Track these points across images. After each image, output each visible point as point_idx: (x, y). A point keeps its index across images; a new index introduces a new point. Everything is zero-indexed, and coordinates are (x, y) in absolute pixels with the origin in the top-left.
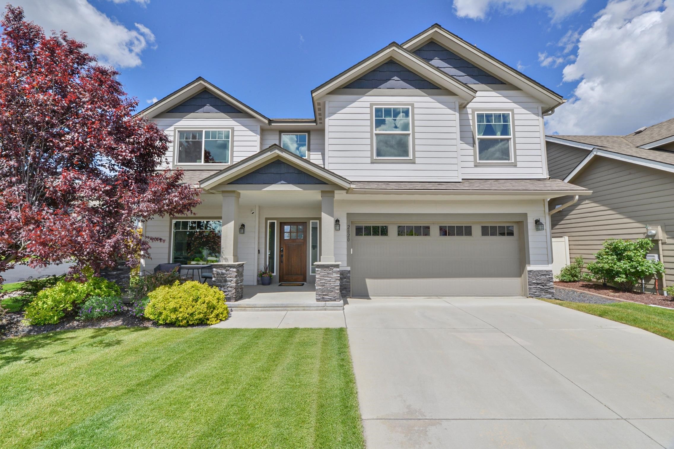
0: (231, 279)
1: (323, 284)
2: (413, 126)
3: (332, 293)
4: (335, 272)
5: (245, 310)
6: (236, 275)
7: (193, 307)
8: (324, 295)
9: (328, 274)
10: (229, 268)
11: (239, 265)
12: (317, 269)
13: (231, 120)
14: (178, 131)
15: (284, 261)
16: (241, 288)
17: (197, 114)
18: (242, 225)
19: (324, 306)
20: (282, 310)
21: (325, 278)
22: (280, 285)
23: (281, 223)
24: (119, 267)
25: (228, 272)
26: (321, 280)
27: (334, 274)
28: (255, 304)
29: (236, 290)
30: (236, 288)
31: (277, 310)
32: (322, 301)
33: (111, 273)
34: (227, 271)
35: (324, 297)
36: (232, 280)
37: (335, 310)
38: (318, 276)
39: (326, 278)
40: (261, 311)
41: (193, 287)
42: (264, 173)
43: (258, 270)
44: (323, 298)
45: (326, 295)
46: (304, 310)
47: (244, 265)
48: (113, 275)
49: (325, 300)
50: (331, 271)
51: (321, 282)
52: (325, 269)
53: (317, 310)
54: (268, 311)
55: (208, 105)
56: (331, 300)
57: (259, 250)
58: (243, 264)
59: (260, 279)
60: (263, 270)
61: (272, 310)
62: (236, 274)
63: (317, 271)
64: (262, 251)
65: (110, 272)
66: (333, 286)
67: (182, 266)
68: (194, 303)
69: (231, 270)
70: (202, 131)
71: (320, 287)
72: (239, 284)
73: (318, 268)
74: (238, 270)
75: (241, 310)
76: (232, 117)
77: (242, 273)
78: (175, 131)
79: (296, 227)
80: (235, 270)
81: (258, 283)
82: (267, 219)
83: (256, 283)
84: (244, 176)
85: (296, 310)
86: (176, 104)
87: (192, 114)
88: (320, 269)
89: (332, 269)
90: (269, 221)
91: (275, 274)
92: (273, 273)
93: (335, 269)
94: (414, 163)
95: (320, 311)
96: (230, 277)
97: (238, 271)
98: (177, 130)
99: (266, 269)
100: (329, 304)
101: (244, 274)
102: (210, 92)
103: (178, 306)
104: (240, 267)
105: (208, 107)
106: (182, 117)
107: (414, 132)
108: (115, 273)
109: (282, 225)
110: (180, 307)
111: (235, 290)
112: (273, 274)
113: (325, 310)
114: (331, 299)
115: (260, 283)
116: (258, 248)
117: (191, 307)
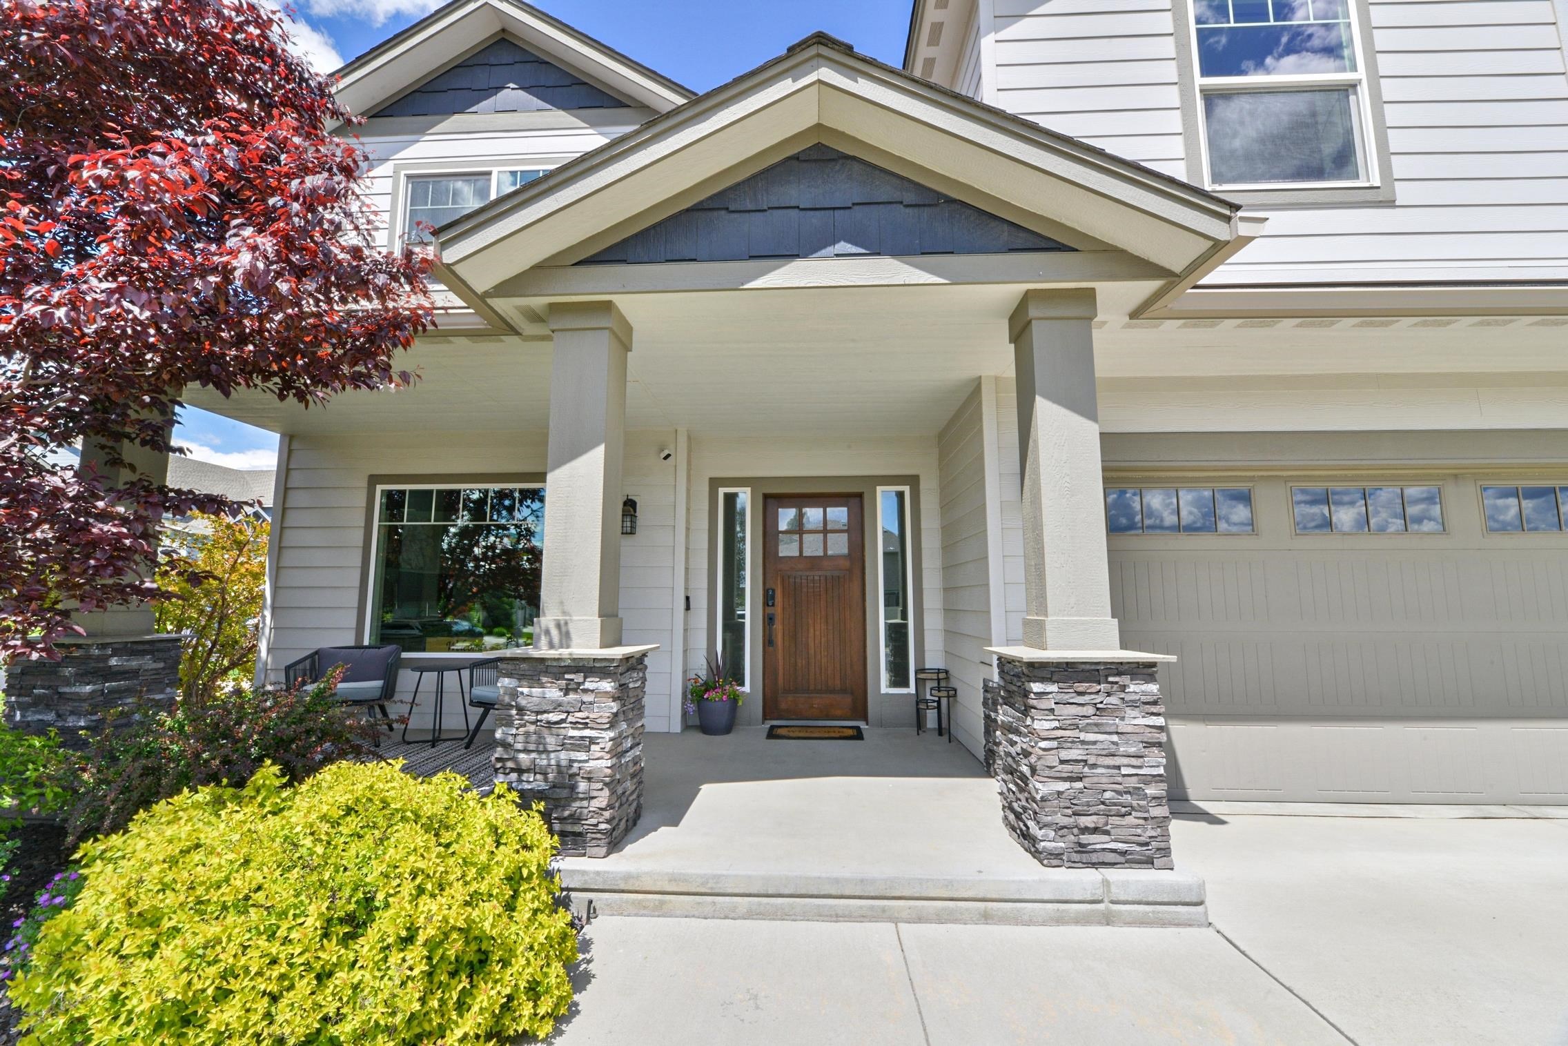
0: (587, 733)
1: (1078, 768)
2: (1372, 53)
3: (1130, 820)
4: (1133, 705)
5: (659, 911)
6: (616, 715)
7: (323, 977)
8: (1085, 830)
9: (1099, 711)
10: (578, 678)
11: (627, 659)
12: (1036, 687)
13: (591, 131)
14: (409, 177)
15: (779, 639)
16: (633, 776)
17: (474, 116)
18: (625, 504)
19: (1099, 894)
20: (862, 918)
21: (1083, 736)
22: (772, 734)
23: (766, 497)
24: (114, 662)
25: (572, 696)
26: (1062, 743)
27: (1130, 712)
28: (717, 878)
29: (613, 792)
30: (611, 784)
31: (837, 917)
32: (1073, 865)
33: (73, 689)
34: (567, 691)
35: (1085, 839)
36: (593, 741)
37: (1164, 923)
38: (1047, 725)
39: (1091, 737)
40: (750, 915)
41: (349, 811)
42: (750, 207)
43: (685, 672)
44: (1082, 848)
45: (1095, 830)
46: (986, 918)
47: (647, 661)
48: (79, 698)
49: (1094, 858)
50: (1113, 700)
51: (1065, 755)
52: (1082, 687)
53: (1059, 920)
54: (784, 916)
55: (512, 85)
56: (1126, 859)
57: (687, 598)
58: (644, 655)
59: (692, 707)
60: (703, 674)
61: (806, 917)
62: (615, 707)
63: (1040, 695)
64: (701, 602)
65: (68, 684)
66: (1132, 783)
67: (405, 655)
68: (332, 952)
69: (588, 685)
70: (489, 173)
71: (1062, 786)
72: (629, 757)
73: (1042, 680)
74: (623, 687)
75: (641, 910)
76: (593, 124)
77: (639, 700)
78: (395, 176)
79: (821, 510)
80: (607, 686)
81: (686, 727)
82: (715, 483)
83: (677, 727)
84: (654, 227)
85: (940, 919)
86: (406, 88)
87: (456, 120)
88: (1053, 688)
89: (1123, 688)
90: (722, 491)
91: (747, 688)
92: (742, 684)
93: (1136, 688)
94: (1390, 204)
95: (1078, 929)
96: (586, 726)
97: (622, 695)
98: (403, 173)
99: (713, 669)
100: (1125, 885)
101: (646, 701)
102: (520, 44)
103: (207, 980)
104: (632, 669)
105: (511, 95)
106: (422, 131)
107: (1375, 77)
108: (88, 688)
109: (771, 500)
110: (223, 995)
111: (606, 792)
112: (743, 689)
113: (1108, 920)
114: (1123, 853)
115: (690, 723)
116: (686, 589)
117: (304, 986)
